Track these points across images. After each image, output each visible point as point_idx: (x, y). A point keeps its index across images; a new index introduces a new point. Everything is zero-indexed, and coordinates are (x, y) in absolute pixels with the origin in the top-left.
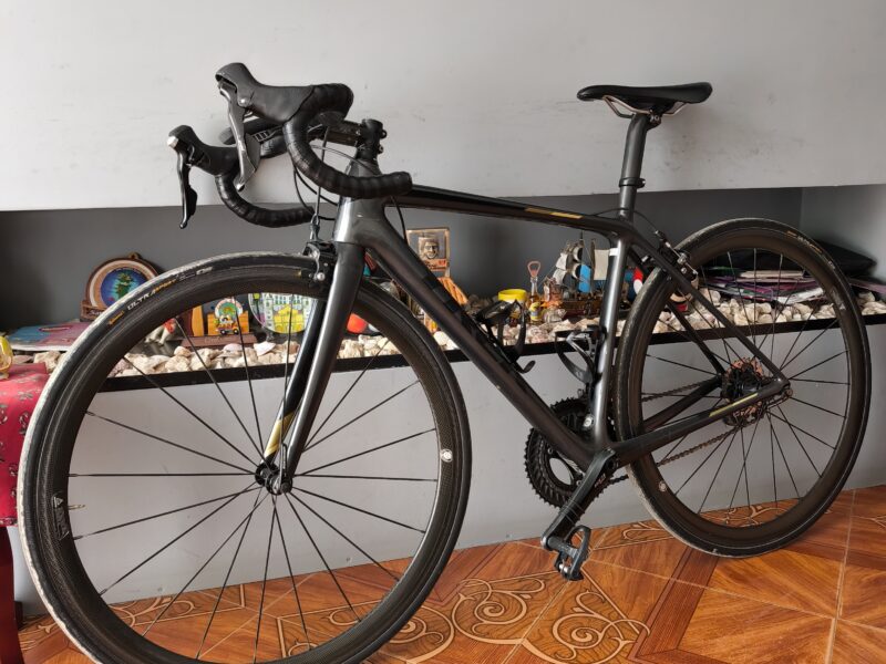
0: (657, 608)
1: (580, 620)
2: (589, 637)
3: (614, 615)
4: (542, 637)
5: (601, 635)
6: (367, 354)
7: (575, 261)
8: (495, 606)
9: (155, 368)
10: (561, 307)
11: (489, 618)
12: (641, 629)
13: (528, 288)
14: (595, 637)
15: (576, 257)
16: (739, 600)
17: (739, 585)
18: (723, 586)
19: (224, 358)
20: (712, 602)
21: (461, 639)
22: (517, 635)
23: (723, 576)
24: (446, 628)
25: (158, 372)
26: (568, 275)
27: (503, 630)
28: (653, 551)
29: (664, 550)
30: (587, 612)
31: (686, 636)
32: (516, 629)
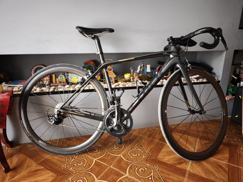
0: (154, 148)
1: (135, 151)
2: (136, 155)
3: (143, 150)
4: (126, 154)
5: (139, 155)
6: (90, 89)
8: (117, 146)
9: (41, 91)
10: (138, 78)
11: (115, 149)
12: (149, 153)
13: (130, 73)
15: (142, 66)
19: (57, 89)
20: (166, 147)
21: (107, 154)
22: (120, 154)
24: (104, 151)
25: (42, 92)
26: (140, 71)
27: (117, 152)
28: (155, 134)
29: (158, 134)
30: (137, 149)
31: (158, 156)
32: (120, 152)
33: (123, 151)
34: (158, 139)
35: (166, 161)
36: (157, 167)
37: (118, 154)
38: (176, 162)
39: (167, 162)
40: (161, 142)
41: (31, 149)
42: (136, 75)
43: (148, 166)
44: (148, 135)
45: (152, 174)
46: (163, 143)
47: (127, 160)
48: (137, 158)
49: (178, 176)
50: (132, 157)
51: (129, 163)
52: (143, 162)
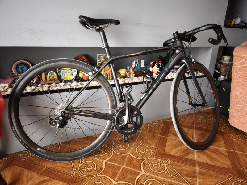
0: (158, 143)
1: (142, 147)
2: (144, 152)
3: (149, 145)
4: (134, 152)
5: (147, 151)
6: (90, 86)
7: (137, 63)
8: (122, 145)
9: (33, 90)
10: (134, 74)
11: (121, 148)
12: (156, 149)
13: (126, 69)
14: (146, 151)
15: (137, 62)
16: (175, 140)
17: (175, 136)
18: (171, 137)
19: (52, 87)
20: (169, 141)
21: (115, 154)
22: (128, 152)
23: (171, 135)
24: (111, 152)
26: (135, 66)
27: (125, 151)
28: (155, 129)
29: (157, 128)
30: (143, 145)
31: (166, 150)
32: (128, 151)
33: (130, 150)
34: (159, 133)
35: (174, 154)
36: (168, 161)
37: (126, 153)
38: (183, 154)
39: (176, 155)
40: (163, 136)
41: (25, 159)
42: (132, 70)
43: (160, 161)
44: (148, 130)
45: (166, 168)
46: (165, 137)
47: (138, 158)
48: (147, 154)
49: (189, 166)
50: (141, 154)
51: (140, 161)
52: (154, 157)
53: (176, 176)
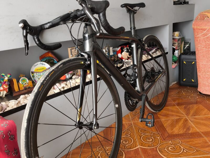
0: (156, 127)
1: (145, 136)
2: (151, 139)
3: (150, 133)
4: (142, 143)
5: (153, 138)
12: (158, 133)
16: (168, 120)
18: (163, 118)
21: (126, 152)
22: (137, 145)
23: (161, 116)
24: (120, 151)
27: (132, 145)
30: (145, 134)
31: (168, 131)
32: (135, 144)
33: (136, 142)
35: (178, 132)
36: (178, 140)
37: (135, 147)
38: (185, 130)
39: (180, 133)
43: (172, 143)
45: (182, 148)
46: (157, 120)
47: (150, 147)
48: (155, 142)
50: (150, 143)
51: (155, 149)
52: (163, 142)
53: (195, 151)
